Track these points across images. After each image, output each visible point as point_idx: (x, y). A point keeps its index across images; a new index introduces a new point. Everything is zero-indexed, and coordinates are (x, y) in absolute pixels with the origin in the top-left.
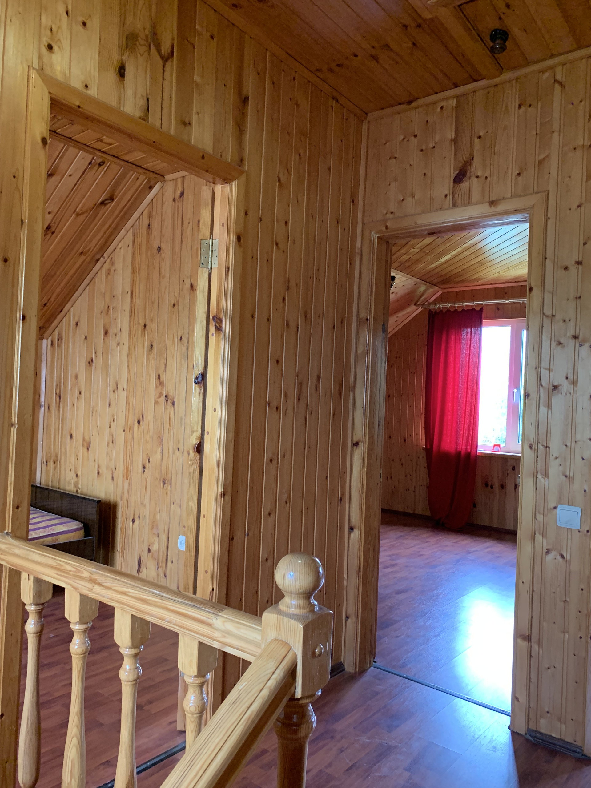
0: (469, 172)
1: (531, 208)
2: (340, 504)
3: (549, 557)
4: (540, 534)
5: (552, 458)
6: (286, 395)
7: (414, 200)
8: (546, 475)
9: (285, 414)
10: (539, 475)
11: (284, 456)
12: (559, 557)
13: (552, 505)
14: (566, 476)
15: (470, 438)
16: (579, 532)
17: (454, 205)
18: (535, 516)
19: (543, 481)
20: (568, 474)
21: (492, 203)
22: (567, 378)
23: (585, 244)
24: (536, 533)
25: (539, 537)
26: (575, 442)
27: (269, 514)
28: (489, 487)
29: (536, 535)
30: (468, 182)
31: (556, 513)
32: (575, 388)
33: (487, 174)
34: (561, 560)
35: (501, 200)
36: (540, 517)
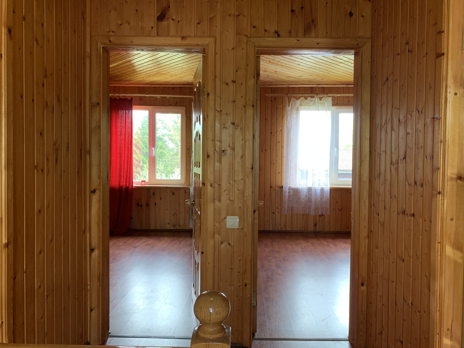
0: (167, 15)
1: (206, 45)
2: (84, 235)
3: (223, 245)
4: (217, 234)
5: (222, 191)
6: (48, 159)
7: (129, 26)
8: (220, 201)
9: (48, 175)
10: (216, 201)
11: (48, 207)
12: (228, 245)
13: (223, 217)
14: (230, 200)
15: (128, 178)
16: (238, 229)
17: (158, 35)
18: (215, 224)
19: (218, 204)
20: (231, 199)
21: (183, 38)
22: (229, 146)
23: (237, 71)
24: (215, 234)
25: (217, 236)
26: (235, 181)
27: (40, 252)
28: (140, 206)
29: (215, 235)
30: (167, 22)
31: (226, 221)
32: (234, 152)
33: (179, 19)
34: (229, 246)
35: (188, 37)
36: (217, 224)
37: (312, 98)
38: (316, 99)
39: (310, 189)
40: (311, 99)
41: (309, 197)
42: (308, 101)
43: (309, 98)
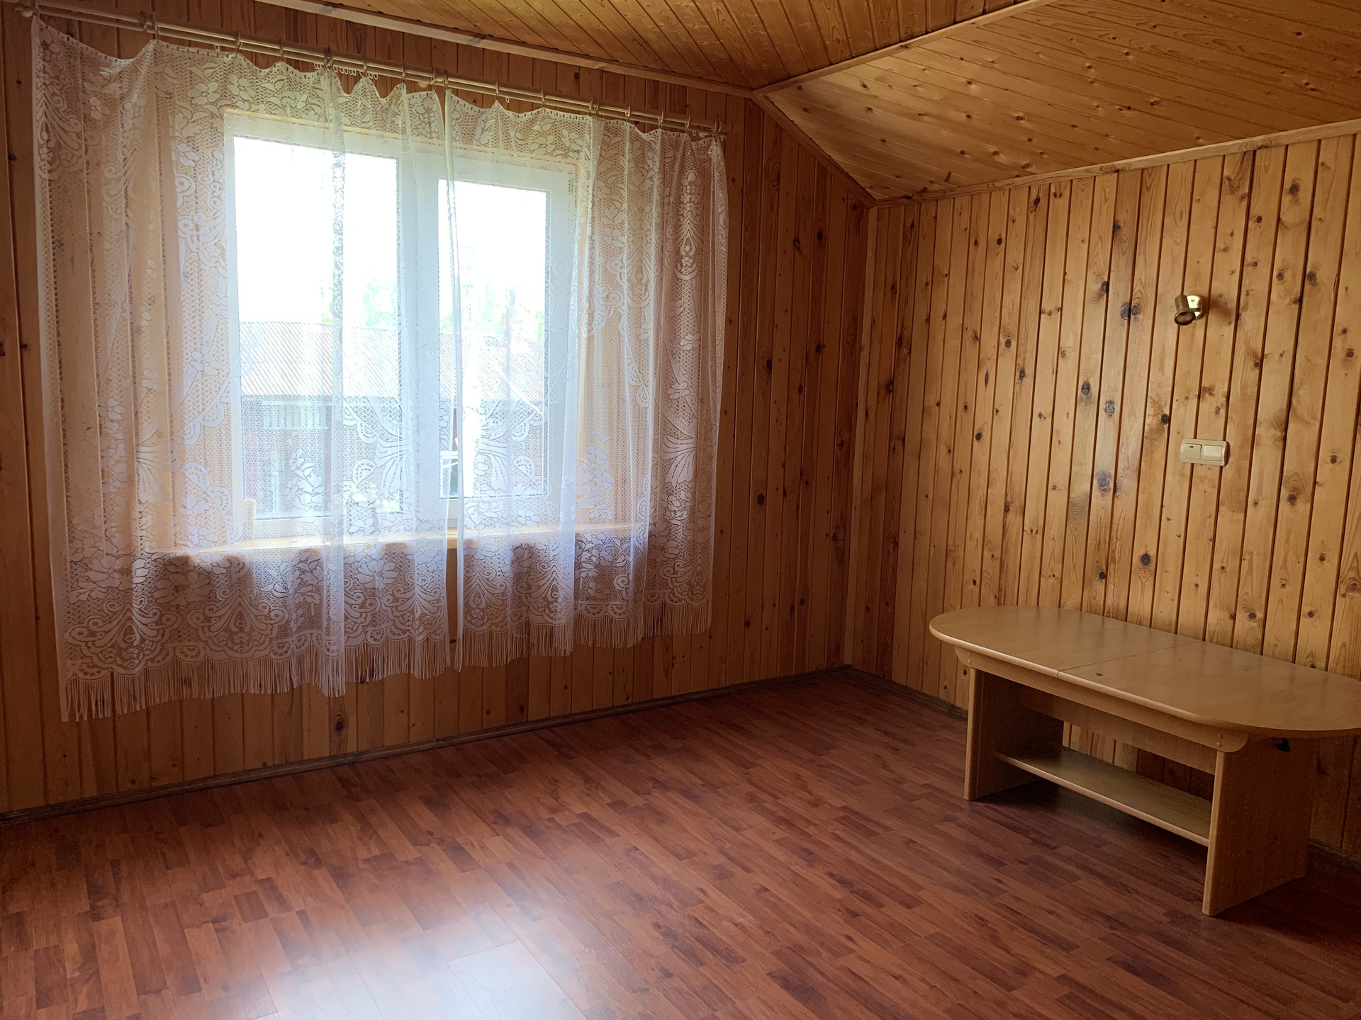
37: (302, 74)
38: (323, 81)
39: (308, 564)
40: (292, 76)
41: (309, 600)
42: (279, 85)
43: (279, 64)
